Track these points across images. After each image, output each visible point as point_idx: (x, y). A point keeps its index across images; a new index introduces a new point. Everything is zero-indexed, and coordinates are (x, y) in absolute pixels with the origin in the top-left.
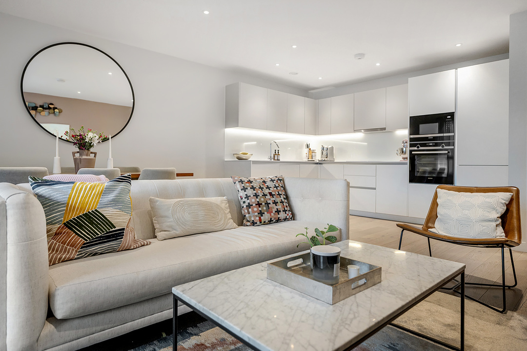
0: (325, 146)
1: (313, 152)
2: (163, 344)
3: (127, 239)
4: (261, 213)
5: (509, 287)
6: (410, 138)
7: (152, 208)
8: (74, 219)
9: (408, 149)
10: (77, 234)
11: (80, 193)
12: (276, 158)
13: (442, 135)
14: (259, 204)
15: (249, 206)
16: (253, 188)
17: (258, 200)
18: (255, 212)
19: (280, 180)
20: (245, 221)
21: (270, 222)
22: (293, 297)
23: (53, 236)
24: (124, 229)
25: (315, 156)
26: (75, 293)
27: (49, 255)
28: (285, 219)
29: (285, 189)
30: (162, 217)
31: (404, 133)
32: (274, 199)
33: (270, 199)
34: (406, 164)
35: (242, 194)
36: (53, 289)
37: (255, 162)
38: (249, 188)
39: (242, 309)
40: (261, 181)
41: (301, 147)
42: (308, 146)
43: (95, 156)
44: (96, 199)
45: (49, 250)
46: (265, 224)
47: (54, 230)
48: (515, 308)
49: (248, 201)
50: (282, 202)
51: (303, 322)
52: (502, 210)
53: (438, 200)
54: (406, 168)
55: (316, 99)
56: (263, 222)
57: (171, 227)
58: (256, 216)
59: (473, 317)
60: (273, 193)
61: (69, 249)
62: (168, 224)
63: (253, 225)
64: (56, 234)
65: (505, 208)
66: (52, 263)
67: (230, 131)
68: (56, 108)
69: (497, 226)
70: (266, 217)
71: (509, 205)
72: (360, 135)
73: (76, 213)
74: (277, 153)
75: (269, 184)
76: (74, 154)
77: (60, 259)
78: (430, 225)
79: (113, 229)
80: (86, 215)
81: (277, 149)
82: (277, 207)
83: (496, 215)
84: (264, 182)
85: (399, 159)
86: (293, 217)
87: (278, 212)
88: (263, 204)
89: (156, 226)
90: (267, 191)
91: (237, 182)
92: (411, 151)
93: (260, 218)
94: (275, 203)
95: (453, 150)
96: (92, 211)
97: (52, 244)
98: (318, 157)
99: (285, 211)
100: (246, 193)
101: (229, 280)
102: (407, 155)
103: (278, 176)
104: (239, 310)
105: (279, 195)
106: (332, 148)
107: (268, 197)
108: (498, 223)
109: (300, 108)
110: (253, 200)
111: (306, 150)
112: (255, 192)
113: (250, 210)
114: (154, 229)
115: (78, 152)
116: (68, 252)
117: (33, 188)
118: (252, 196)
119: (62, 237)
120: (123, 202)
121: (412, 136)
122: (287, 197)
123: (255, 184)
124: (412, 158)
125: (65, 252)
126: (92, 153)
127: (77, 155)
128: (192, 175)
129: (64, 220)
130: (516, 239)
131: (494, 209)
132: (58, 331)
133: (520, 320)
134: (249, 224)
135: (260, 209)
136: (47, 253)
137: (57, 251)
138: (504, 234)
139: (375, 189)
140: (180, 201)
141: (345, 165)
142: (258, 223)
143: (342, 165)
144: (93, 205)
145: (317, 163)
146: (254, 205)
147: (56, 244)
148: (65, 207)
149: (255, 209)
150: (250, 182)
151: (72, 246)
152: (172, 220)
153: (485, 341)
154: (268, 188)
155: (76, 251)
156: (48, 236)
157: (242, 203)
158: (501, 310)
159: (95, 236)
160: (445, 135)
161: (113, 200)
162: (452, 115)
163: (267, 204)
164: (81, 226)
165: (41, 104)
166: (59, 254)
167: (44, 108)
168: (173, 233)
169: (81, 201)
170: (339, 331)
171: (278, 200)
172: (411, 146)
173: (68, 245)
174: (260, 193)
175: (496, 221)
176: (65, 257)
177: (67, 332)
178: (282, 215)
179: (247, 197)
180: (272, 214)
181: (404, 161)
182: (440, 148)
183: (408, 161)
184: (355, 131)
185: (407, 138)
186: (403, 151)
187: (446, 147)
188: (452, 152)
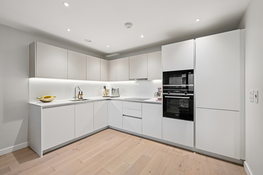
0: (114, 88)
1: (108, 91)
6: (163, 87)
9: (162, 94)
12: (80, 97)
25: (109, 93)
31: (159, 82)
34: (160, 104)
41: (101, 88)
42: (105, 87)
54: (161, 106)
55: (108, 60)
85: (155, 99)
92: (164, 96)
95: (193, 96)
102: (161, 97)
106: (118, 89)
111: (104, 90)
121: (164, 85)
124: (165, 100)
139: (141, 118)
141: (124, 102)
145: (107, 100)
162: (192, 71)
172: (164, 92)
181: (159, 102)
182: (184, 94)
183: (162, 102)
184: (130, 80)
185: (161, 86)
186: (158, 94)
187: (188, 94)
188: (192, 98)
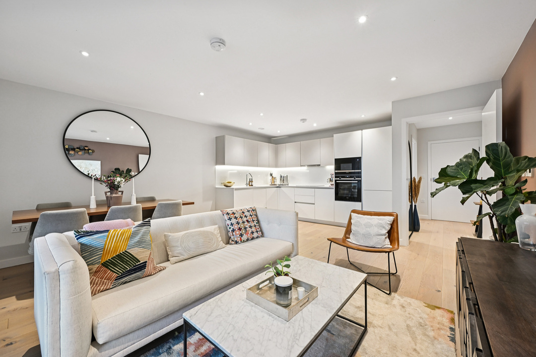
0: (283, 175)
1: (275, 178)
2: (176, 342)
3: (149, 268)
4: (241, 235)
5: (393, 274)
6: (335, 173)
7: (166, 240)
8: (109, 260)
9: (334, 179)
10: (111, 270)
11: (113, 240)
12: (250, 184)
13: (354, 171)
14: (240, 229)
15: (233, 230)
16: (236, 218)
17: (239, 226)
18: (237, 234)
19: (254, 210)
20: (230, 241)
21: (248, 240)
22: (263, 317)
23: (93, 273)
24: (146, 262)
25: (276, 181)
26: (112, 324)
27: (91, 288)
28: (257, 237)
29: (256, 215)
30: (173, 247)
31: (331, 168)
32: (249, 224)
33: (247, 225)
35: (229, 222)
36: (95, 323)
37: (237, 189)
38: (233, 218)
39: (231, 331)
40: (241, 212)
41: (267, 175)
42: (271, 175)
43: (122, 194)
44: (125, 242)
45: (91, 285)
46: (244, 241)
47: (94, 270)
48: (396, 291)
49: (233, 227)
50: (255, 226)
51: (270, 340)
52: (388, 228)
53: (352, 221)
54: (333, 191)
55: (276, 144)
56: (242, 241)
57: (180, 253)
58: (238, 237)
59: (373, 299)
60: (249, 220)
61: (106, 282)
62: (178, 251)
63: (236, 244)
64: (96, 272)
65: (390, 226)
66: (94, 294)
67: (219, 168)
68: (90, 150)
69: (385, 238)
70: (245, 237)
71: (392, 225)
72: (305, 169)
73: (111, 255)
74: (251, 181)
75: (247, 214)
76: (106, 193)
77: (99, 290)
78: (347, 236)
79: (139, 263)
80: (118, 256)
81: (251, 178)
82: (252, 230)
83: (385, 231)
84: (243, 212)
85: (328, 185)
86: (263, 236)
87: (252, 233)
88: (243, 228)
89: (170, 253)
90: (245, 219)
91: (225, 214)
92: (336, 181)
93: (241, 239)
94: (251, 227)
95: (361, 181)
96: (123, 252)
97: (93, 280)
98: (278, 182)
99: (257, 232)
100: (231, 222)
101: (221, 303)
102: (334, 183)
103: (252, 207)
104: (229, 333)
105: (253, 221)
107: (246, 223)
108: (386, 236)
109: (266, 150)
110: (236, 227)
111: (270, 178)
112: (237, 220)
113: (234, 233)
114: (168, 255)
115: (109, 192)
116: (105, 284)
117: (77, 239)
118: (235, 223)
119: (100, 274)
120: (145, 242)
121: (336, 171)
122: (258, 222)
123: (236, 215)
124: (337, 185)
125: (103, 284)
126: (119, 191)
127: (109, 194)
128: (193, 203)
129: (102, 261)
130: (396, 246)
131: (384, 227)
132: (100, 352)
133: (399, 299)
134: (233, 243)
135: (241, 232)
136: (89, 287)
137: (97, 284)
138: (389, 243)
139: (314, 204)
140: (186, 234)
141: (295, 188)
142: (240, 242)
143: (293, 189)
144: (124, 247)
145: (277, 187)
146: (237, 230)
147: (96, 279)
148: (102, 251)
149: (238, 233)
150: (234, 213)
151: (108, 279)
152: (180, 248)
153: (379, 317)
154: (246, 216)
155: (111, 283)
156: (90, 273)
157: (228, 228)
158: (388, 292)
159: (125, 270)
160: (356, 171)
161: (138, 242)
162: (360, 158)
163: (245, 228)
164: (115, 265)
165: (78, 147)
166: (98, 287)
167: (80, 149)
168: (181, 258)
169: (114, 245)
170: (293, 346)
171: (252, 224)
172: (336, 177)
173: (105, 279)
174: (240, 221)
175: (385, 235)
176: (103, 289)
177: (107, 352)
178: (255, 235)
179: (232, 224)
180: (249, 235)
181: (332, 187)
182: (353, 179)
183: (334, 187)
184: (301, 166)
185: (333, 172)
186: (331, 180)
187: (356, 179)
188: (360, 181)
